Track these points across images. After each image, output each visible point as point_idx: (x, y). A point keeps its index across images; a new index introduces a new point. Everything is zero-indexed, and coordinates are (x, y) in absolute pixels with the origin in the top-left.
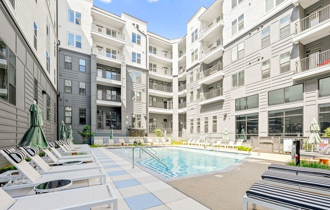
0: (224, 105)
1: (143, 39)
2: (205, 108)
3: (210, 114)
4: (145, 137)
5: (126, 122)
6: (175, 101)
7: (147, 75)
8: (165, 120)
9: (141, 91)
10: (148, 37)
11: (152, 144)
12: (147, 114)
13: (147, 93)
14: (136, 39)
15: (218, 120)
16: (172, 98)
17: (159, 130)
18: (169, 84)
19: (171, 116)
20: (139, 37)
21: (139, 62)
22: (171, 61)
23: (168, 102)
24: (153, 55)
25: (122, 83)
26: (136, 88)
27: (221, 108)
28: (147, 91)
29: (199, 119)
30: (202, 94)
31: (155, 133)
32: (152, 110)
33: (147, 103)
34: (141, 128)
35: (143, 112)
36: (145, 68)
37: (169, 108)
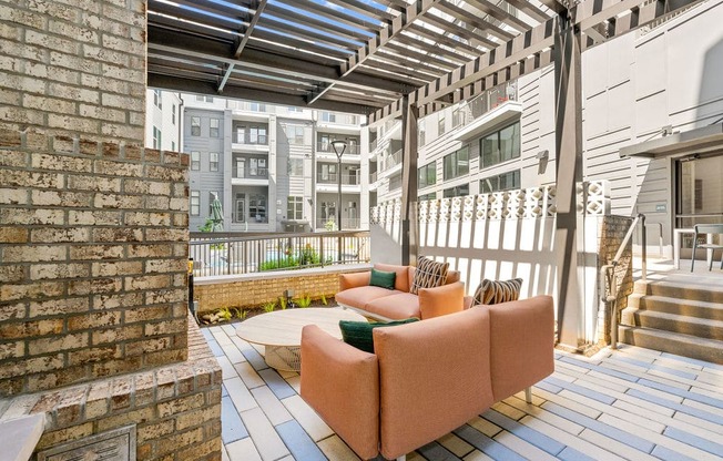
2: (393, 183)
5: (276, 210)
6: (365, 170)
7: (314, 129)
8: (354, 204)
9: (303, 157)
12: (313, 196)
13: (313, 159)
16: (359, 165)
25: (271, 149)
26: (295, 152)
28: (313, 156)
30: (390, 156)
32: (320, 187)
33: (313, 177)
34: (303, 220)
35: (306, 193)
36: (310, 118)
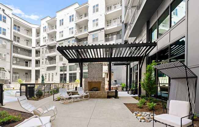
0: (56, 69)
1: (8, 19)
2: (49, 69)
3: (51, 72)
4: (8, 84)
6: (33, 63)
7: (11, 44)
8: (26, 74)
9: (6, 54)
10: (12, 19)
11: (13, 88)
12: (11, 69)
13: (11, 55)
14: (2, 18)
15: (54, 75)
16: (31, 60)
17: (20, 80)
18: (30, 51)
19: (30, 71)
20: (5, 18)
21: (4, 34)
22: (31, 38)
23: (29, 62)
24: (16, 32)
27: (55, 69)
29: (46, 74)
30: (47, 61)
31: (17, 81)
32: (13, 66)
33: (11, 62)
34: (5, 79)
35: (8, 68)
36: (10, 39)
37: (29, 66)
